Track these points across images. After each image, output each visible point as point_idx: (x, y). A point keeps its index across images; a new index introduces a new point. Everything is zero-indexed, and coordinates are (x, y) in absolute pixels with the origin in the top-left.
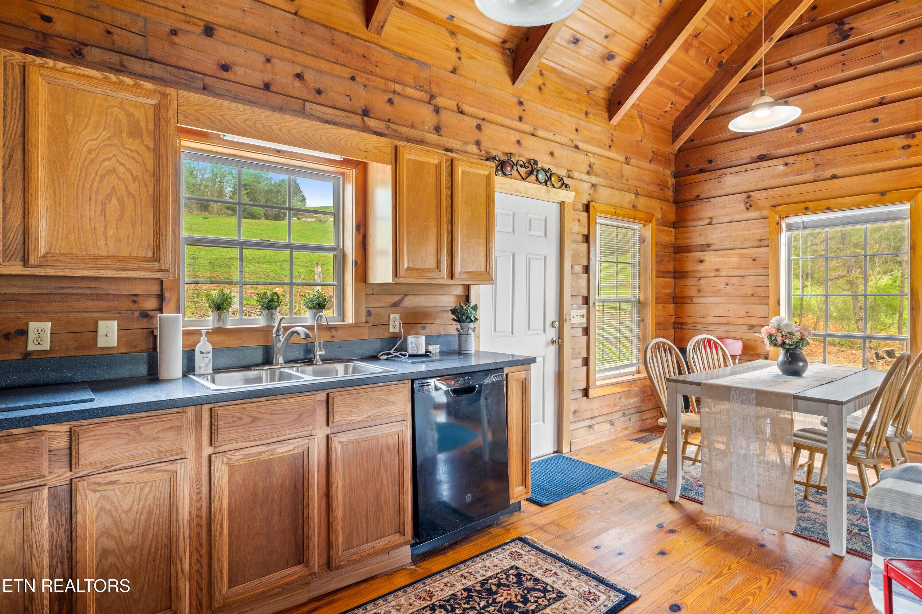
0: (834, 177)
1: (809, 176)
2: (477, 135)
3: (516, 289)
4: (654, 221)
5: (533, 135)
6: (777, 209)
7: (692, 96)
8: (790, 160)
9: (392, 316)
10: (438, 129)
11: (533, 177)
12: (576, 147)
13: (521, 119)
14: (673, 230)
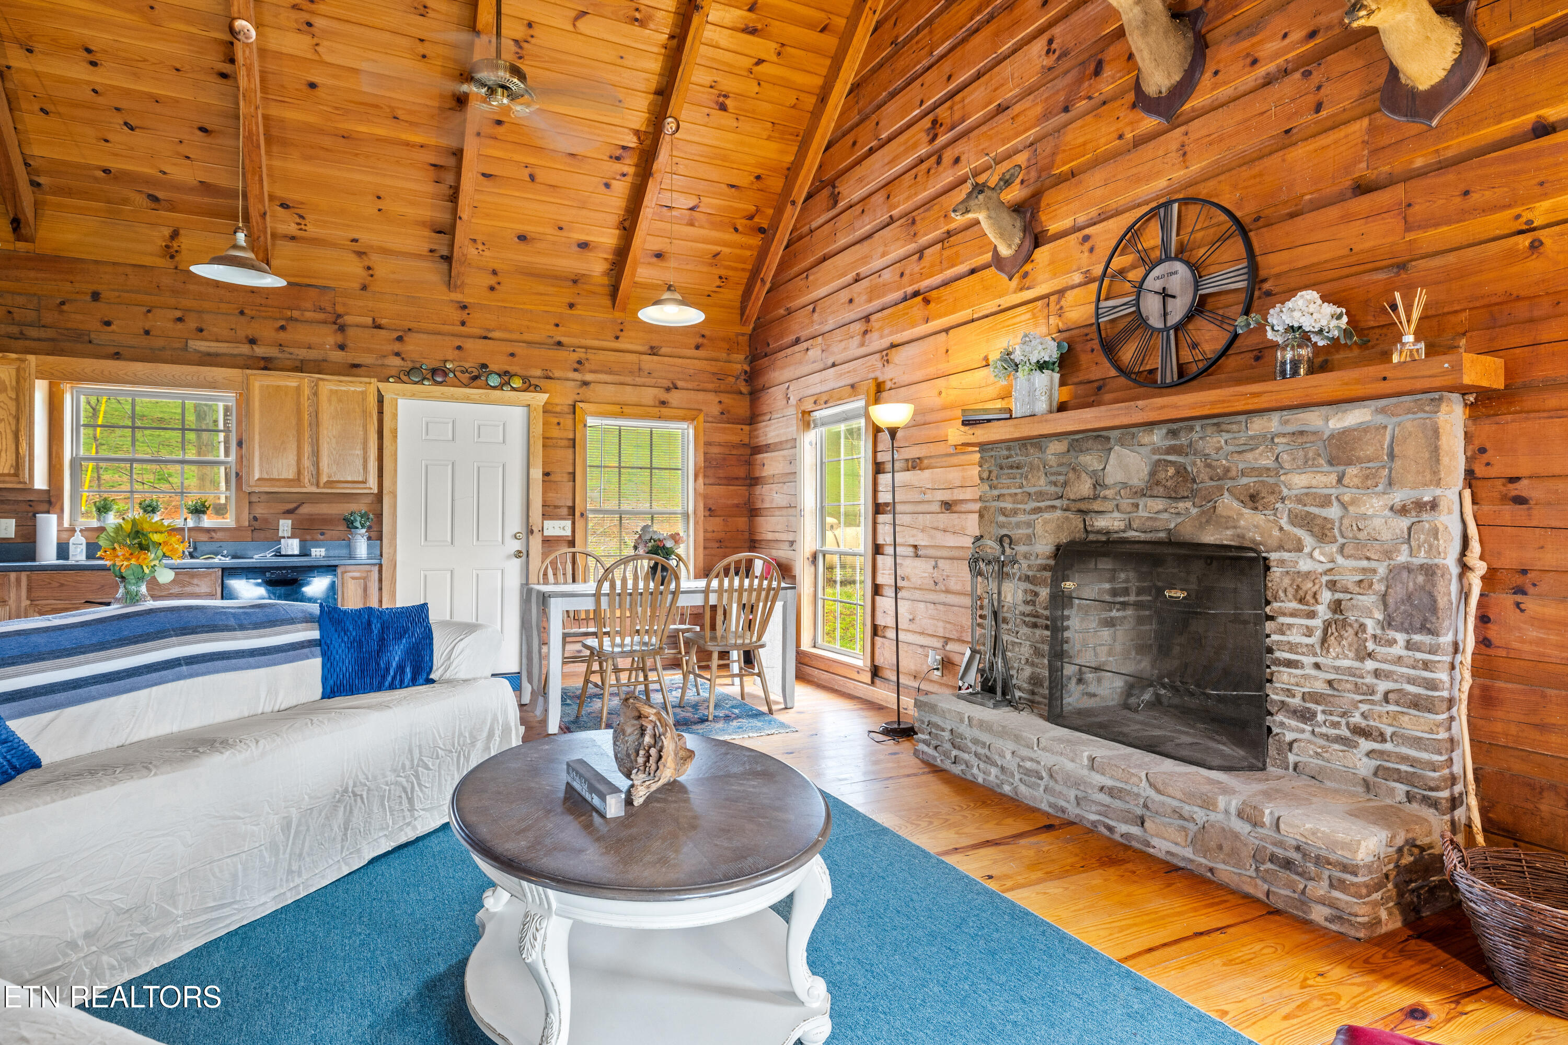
0: (832, 365)
2: (397, 347)
3: (457, 497)
4: (701, 418)
5: (485, 338)
7: (750, 267)
9: (281, 522)
10: (342, 347)
11: (478, 382)
12: (559, 344)
13: (463, 324)
14: (746, 428)
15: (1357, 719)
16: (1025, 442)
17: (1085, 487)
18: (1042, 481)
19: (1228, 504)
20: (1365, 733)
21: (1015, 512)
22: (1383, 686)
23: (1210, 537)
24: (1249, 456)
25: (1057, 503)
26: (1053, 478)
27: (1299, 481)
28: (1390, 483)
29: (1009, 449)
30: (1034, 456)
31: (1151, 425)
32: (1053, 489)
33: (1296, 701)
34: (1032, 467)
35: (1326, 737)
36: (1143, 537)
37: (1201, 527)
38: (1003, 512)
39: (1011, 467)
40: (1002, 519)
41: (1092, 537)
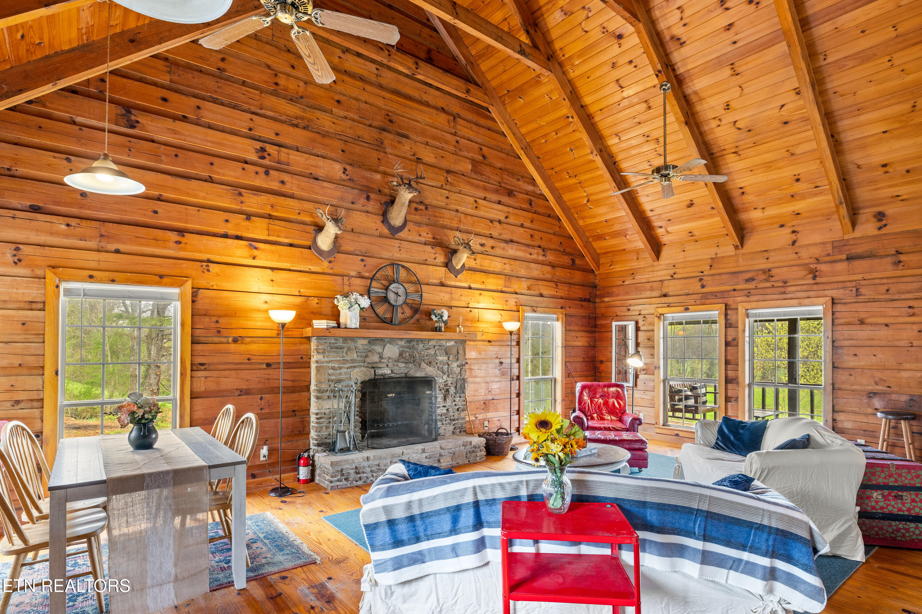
0: (117, 251)
1: (92, 244)
6: (57, 270)
8: (73, 222)
15: (452, 418)
16: (345, 339)
17: (376, 358)
18: (355, 355)
19: (423, 365)
20: (454, 420)
21: (341, 368)
22: (457, 407)
23: (418, 374)
24: (429, 351)
25: (362, 364)
26: (359, 354)
27: (440, 358)
28: (458, 359)
29: (336, 340)
30: (351, 344)
31: (401, 339)
32: (360, 358)
33: (439, 417)
34: (349, 349)
35: (446, 424)
36: (397, 376)
37: (416, 372)
38: (333, 368)
39: (337, 348)
40: (331, 371)
41: (376, 377)
